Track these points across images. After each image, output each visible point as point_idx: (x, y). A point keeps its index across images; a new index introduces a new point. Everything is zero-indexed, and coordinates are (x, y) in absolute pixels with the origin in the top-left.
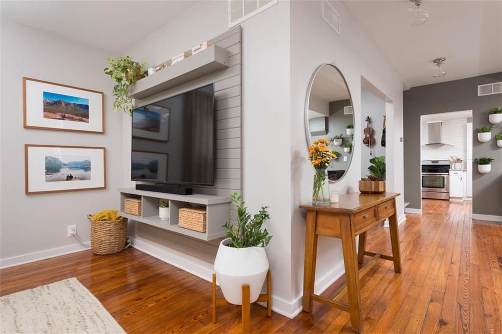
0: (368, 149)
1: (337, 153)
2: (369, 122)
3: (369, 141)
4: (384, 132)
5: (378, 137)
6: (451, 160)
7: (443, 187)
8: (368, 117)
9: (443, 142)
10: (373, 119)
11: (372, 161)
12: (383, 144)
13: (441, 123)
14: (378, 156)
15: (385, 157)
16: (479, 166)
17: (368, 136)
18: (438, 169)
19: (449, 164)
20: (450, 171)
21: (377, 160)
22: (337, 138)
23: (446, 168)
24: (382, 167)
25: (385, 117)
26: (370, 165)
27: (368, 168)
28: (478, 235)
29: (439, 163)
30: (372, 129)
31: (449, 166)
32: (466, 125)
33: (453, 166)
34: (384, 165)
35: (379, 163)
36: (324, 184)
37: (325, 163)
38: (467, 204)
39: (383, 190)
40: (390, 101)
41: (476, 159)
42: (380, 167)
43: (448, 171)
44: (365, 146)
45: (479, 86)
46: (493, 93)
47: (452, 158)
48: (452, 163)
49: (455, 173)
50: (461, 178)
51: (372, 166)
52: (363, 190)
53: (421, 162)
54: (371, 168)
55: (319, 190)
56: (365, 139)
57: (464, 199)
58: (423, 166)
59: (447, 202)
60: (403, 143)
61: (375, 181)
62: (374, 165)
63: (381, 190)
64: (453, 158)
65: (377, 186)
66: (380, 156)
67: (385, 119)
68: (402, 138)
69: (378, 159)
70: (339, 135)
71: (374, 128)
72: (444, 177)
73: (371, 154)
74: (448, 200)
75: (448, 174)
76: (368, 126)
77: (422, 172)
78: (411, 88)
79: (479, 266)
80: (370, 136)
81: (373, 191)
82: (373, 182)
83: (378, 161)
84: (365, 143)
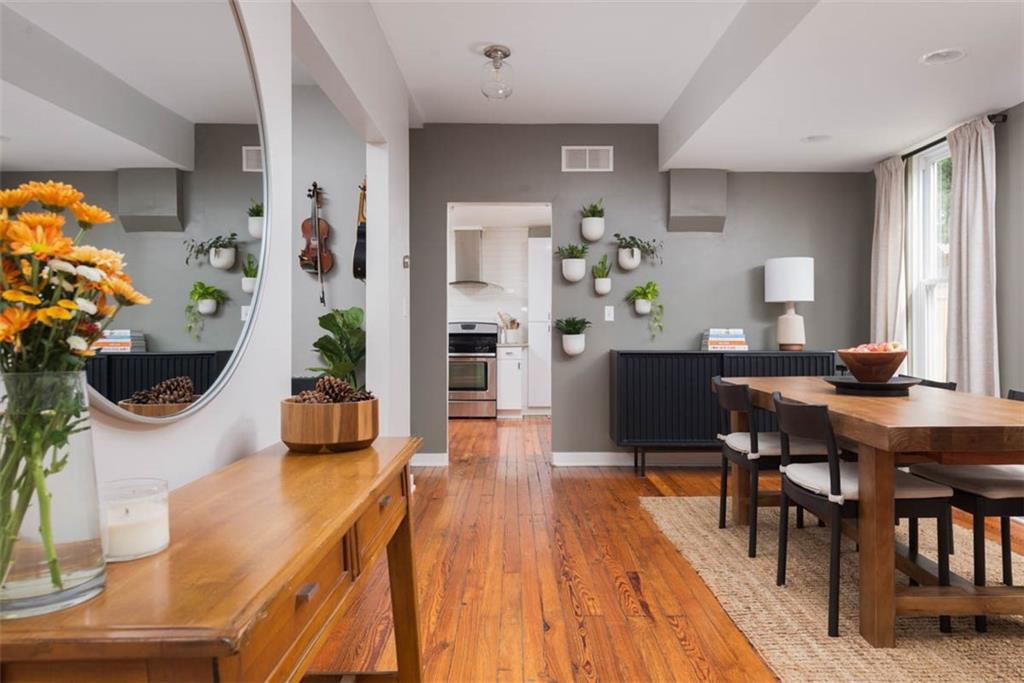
0: (313, 286)
1: (218, 292)
2: (318, 201)
3: (317, 260)
4: (362, 233)
5: (343, 250)
6: (501, 324)
7: (485, 389)
8: (315, 185)
9: (483, 278)
10: (329, 194)
11: (326, 321)
12: (360, 271)
13: (481, 231)
14: (342, 308)
15: (362, 311)
16: (565, 337)
17: (315, 243)
18: (475, 343)
19: (495, 332)
20: (498, 349)
21: (339, 320)
22: (218, 244)
23: (489, 342)
24: (354, 341)
25: (364, 189)
26: (322, 336)
27: (315, 345)
28: (575, 513)
29: (476, 331)
30: (325, 221)
31: (495, 336)
32: (527, 243)
33: (503, 335)
34: (361, 335)
35: (345, 330)
36: (57, 467)
37: (67, 335)
38: (530, 423)
39: (369, 437)
40: (378, 143)
41: (560, 321)
42: (348, 341)
43: (493, 349)
44: (304, 274)
45: (564, 149)
46: (588, 170)
47: (501, 317)
48: (502, 328)
49: (508, 353)
50: (519, 365)
51: (326, 338)
52: (296, 440)
53: (448, 326)
54: (323, 345)
55: (24, 504)
56: (305, 253)
57: (523, 414)
58: (451, 335)
59: (492, 424)
60: (408, 270)
61: (342, 399)
62: (331, 335)
63: (363, 435)
64: (504, 317)
65: (350, 422)
66: (348, 308)
67: (364, 197)
68: (406, 257)
69: (342, 315)
70: (226, 236)
71: (335, 224)
72: (486, 364)
73: (322, 300)
74: (495, 418)
75: (495, 357)
76: (314, 214)
77: (450, 351)
78: (426, 125)
79: (602, 617)
80: (320, 243)
81: (335, 440)
82: (337, 406)
83: (344, 322)
84: (304, 265)
